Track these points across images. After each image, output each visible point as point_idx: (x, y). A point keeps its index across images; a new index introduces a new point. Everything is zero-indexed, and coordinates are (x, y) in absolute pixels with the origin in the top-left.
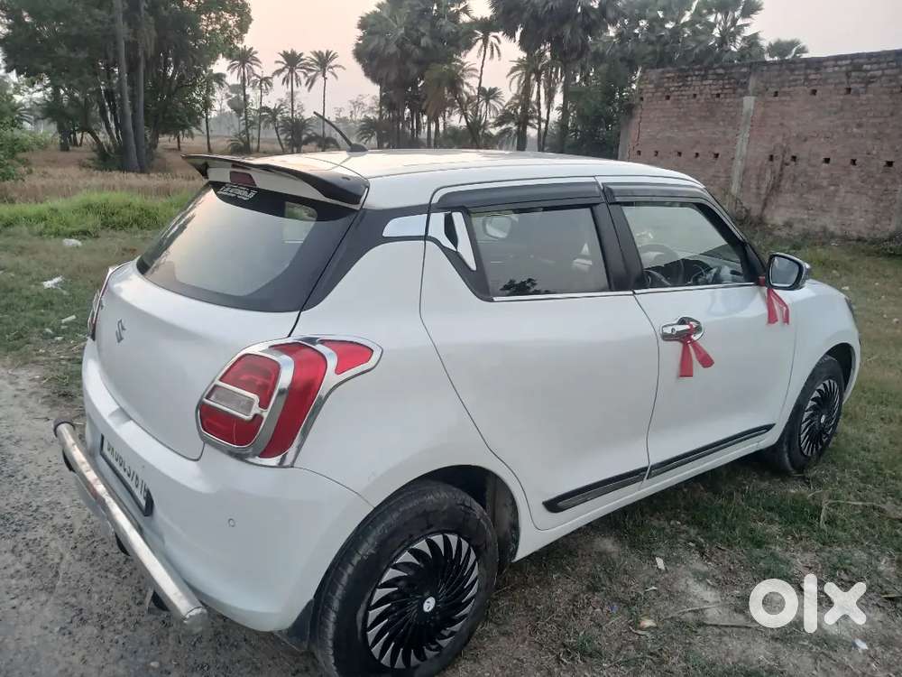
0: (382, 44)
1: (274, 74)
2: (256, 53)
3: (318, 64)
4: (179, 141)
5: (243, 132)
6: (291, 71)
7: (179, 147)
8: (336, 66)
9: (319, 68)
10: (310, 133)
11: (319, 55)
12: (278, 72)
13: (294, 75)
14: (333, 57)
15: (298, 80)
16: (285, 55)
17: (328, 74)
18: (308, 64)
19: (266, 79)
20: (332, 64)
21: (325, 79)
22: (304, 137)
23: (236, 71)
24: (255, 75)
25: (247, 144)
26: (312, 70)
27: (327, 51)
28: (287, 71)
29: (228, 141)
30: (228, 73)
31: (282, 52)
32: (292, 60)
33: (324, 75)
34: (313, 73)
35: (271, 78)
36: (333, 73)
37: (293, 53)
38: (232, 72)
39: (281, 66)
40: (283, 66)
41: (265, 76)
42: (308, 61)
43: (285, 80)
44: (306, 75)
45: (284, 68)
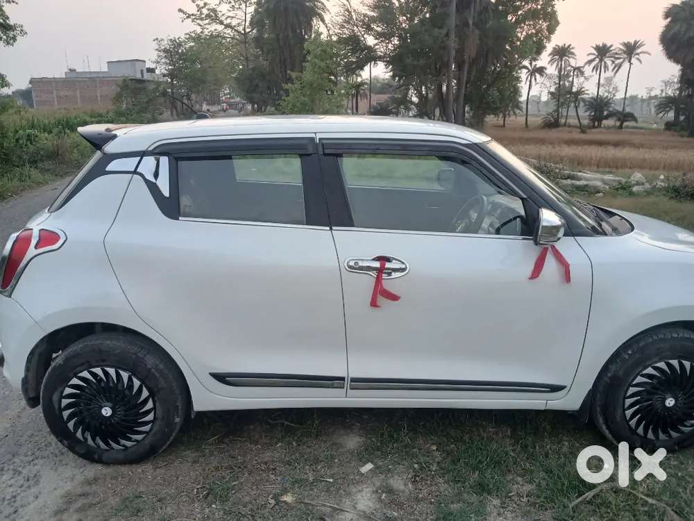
0: (683, 29)
1: (586, 64)
2: (573, 48)
3: (625, 52)
4: (504, 120)
5: (555, 111)
6: (601, 60)
7: (504, 124)
8: (641, 53)
9: (625, 56)
10: (611, 109)
11: (627, 45)
12: (590, 62)
13: (603, 63)
14: (642, 45)
15: (606, 67)
16: (598, 48)
17: (633, 60)
18: (616, 54)
19: (578, 69)
20: (638, 51)
21: (631, 64)
22: (605, 113)
23: (556, 63)
24: (570, 66)
25: (557, 120)
26: (619, 58)
27: (635, 41)
28: (597, 60)
29: (542, 119)
30: (548, 66)
31: (595, 46)
32: (602, 51)
33: (630, 61)
34: (621, 60)
35: (583, 67)
36: (638, 59)
37: (604, 46)
38: (551, 65)
39: (592, 57)
40: (594, 56)
41: (577, 66)
42: (617, 51)
43: (595, 68)
44: (613, 62)
45: (594, 59)
